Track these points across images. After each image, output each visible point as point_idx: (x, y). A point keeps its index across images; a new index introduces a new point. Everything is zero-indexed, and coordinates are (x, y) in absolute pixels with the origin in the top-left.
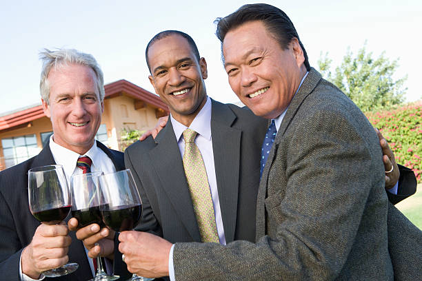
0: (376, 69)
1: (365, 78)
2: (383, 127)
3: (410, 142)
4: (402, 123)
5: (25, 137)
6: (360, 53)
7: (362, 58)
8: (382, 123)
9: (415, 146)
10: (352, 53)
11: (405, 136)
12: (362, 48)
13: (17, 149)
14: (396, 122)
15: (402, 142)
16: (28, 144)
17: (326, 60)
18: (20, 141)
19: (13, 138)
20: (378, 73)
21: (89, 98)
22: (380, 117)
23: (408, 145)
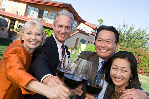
0: (145, 37)
1: (141, 38)
2: (142, 55)
3: (147, 63)
4: (148, 57)
5: (35, 7)
6: (144, 30)
7: (143, 32)
8: (142, 54)
9: (148, 64)
10: (141, 29)
11: (146, 61)
12: (145, 29)
13: (31, 10)
14: (146, 56)
15: (145, 62)
16: (35, 10)
17: (133, 27)
18: (33, 8)
19: (31, 6)
20: (146, 38)
21: (68, 28)
22: (142, 52)
23: (146, 63)
